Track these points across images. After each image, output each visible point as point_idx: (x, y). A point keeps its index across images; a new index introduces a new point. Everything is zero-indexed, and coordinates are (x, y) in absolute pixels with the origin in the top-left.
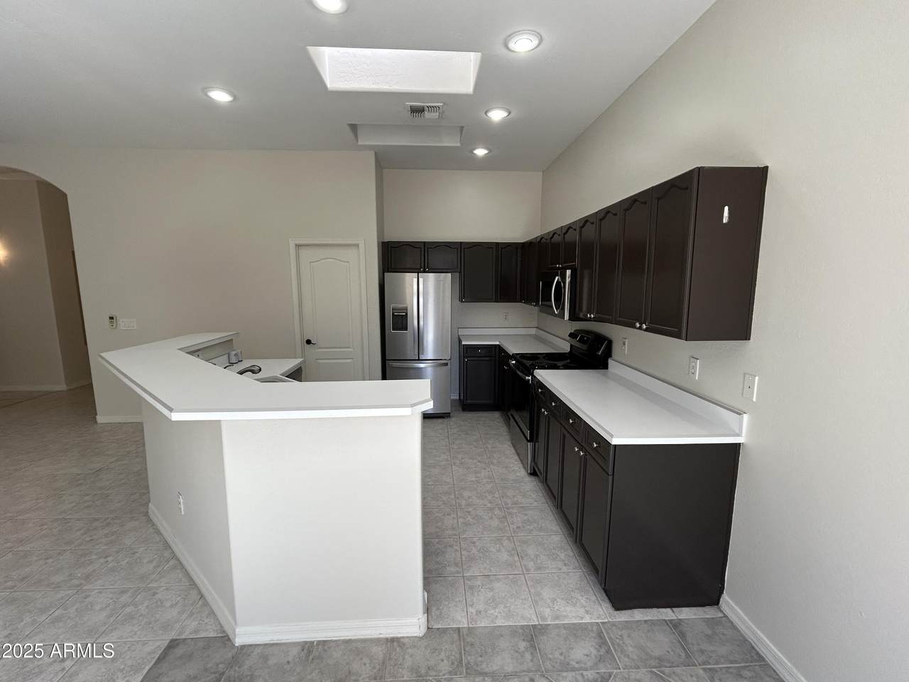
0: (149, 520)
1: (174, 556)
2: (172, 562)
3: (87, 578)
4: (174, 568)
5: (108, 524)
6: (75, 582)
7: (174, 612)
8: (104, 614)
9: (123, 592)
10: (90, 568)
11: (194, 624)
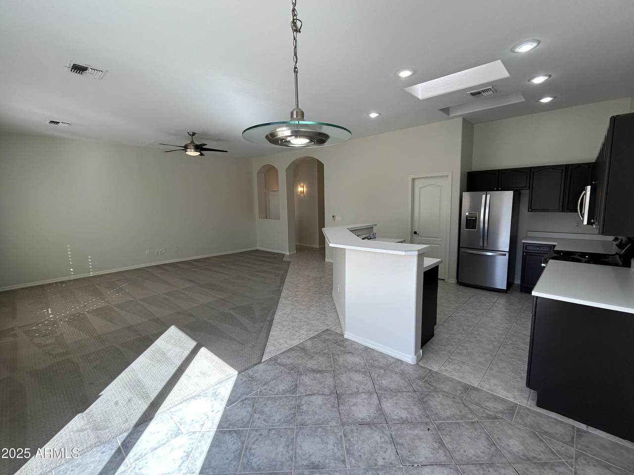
0: (332, 296)
1: (335, 309)
2: (334, 310)
3: (311, 306)
4: (334, 312)
5: (320, 294)
6: (308, 306)
7: (331, 323)
8: (312, 316)
9: (319, 313)
10: (312, 304)
11: (335, 328)
